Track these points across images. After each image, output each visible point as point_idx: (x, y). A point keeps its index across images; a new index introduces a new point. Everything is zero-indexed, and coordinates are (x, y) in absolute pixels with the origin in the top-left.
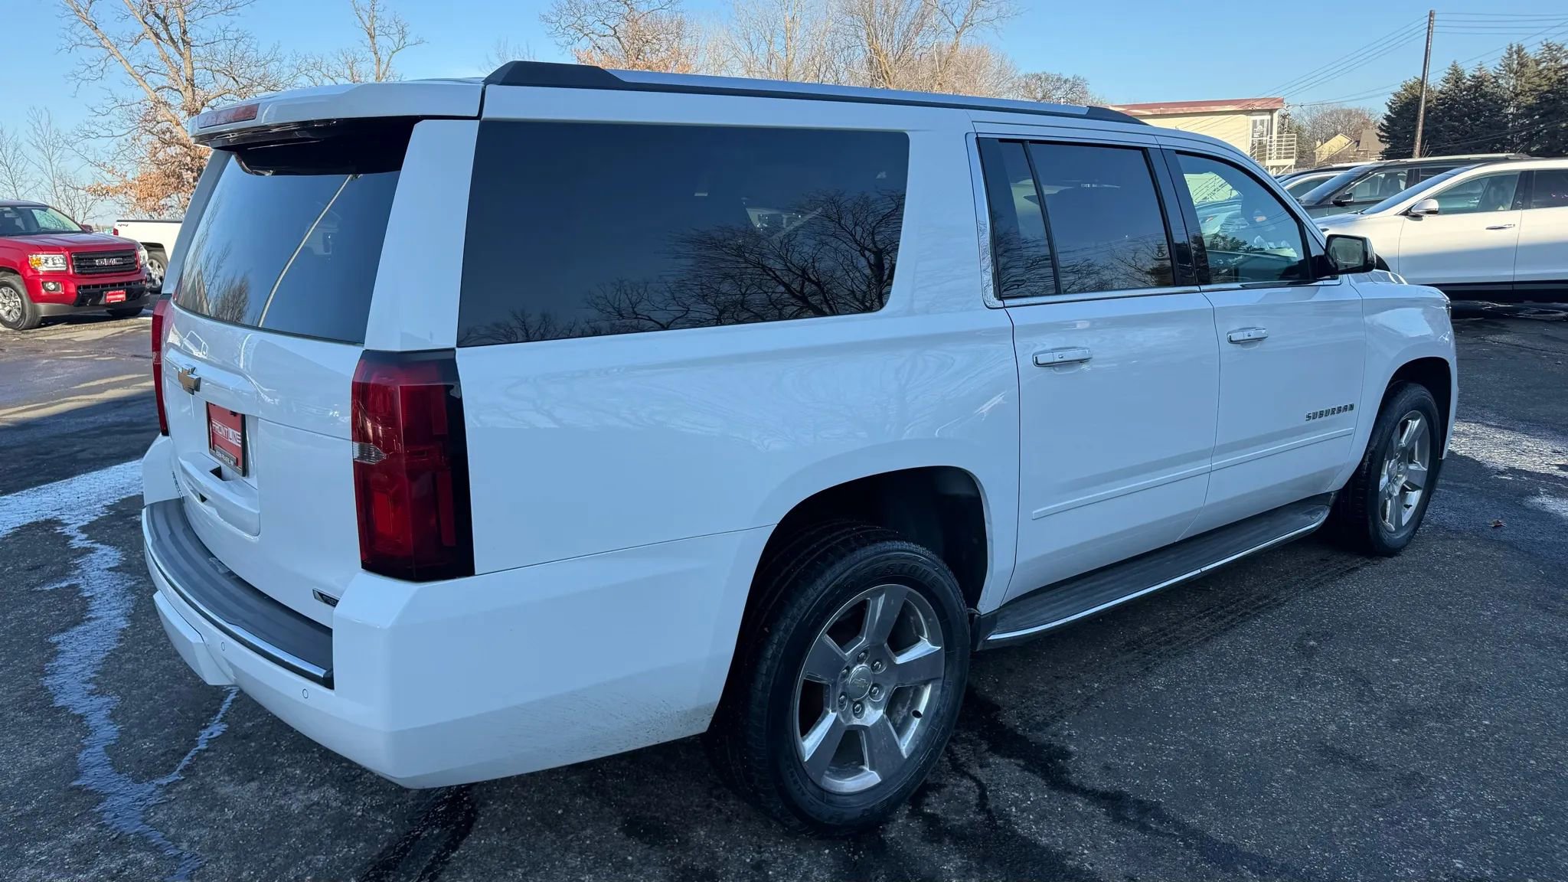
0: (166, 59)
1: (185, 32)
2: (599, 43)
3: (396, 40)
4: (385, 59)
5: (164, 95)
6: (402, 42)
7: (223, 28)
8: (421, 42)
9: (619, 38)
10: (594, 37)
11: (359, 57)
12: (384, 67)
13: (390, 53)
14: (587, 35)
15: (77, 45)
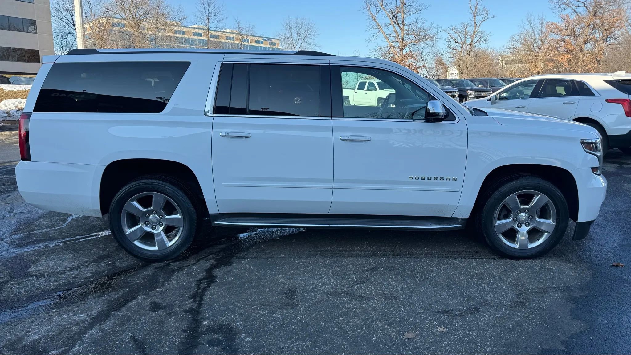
0: (396, 31)
1: (403, 21)
2: (577, 10)
3: (484, 16)
4: (478, 25)
5: (394, 44)
6: (486, 17)
7: (417, 18)
8: (494, 16)
9: (586, 7)
10: (574, 7)
11: (469, 25)
12: (477, 28)
13: (480, 22)
14: (570, 7)
15: (371, 28)
